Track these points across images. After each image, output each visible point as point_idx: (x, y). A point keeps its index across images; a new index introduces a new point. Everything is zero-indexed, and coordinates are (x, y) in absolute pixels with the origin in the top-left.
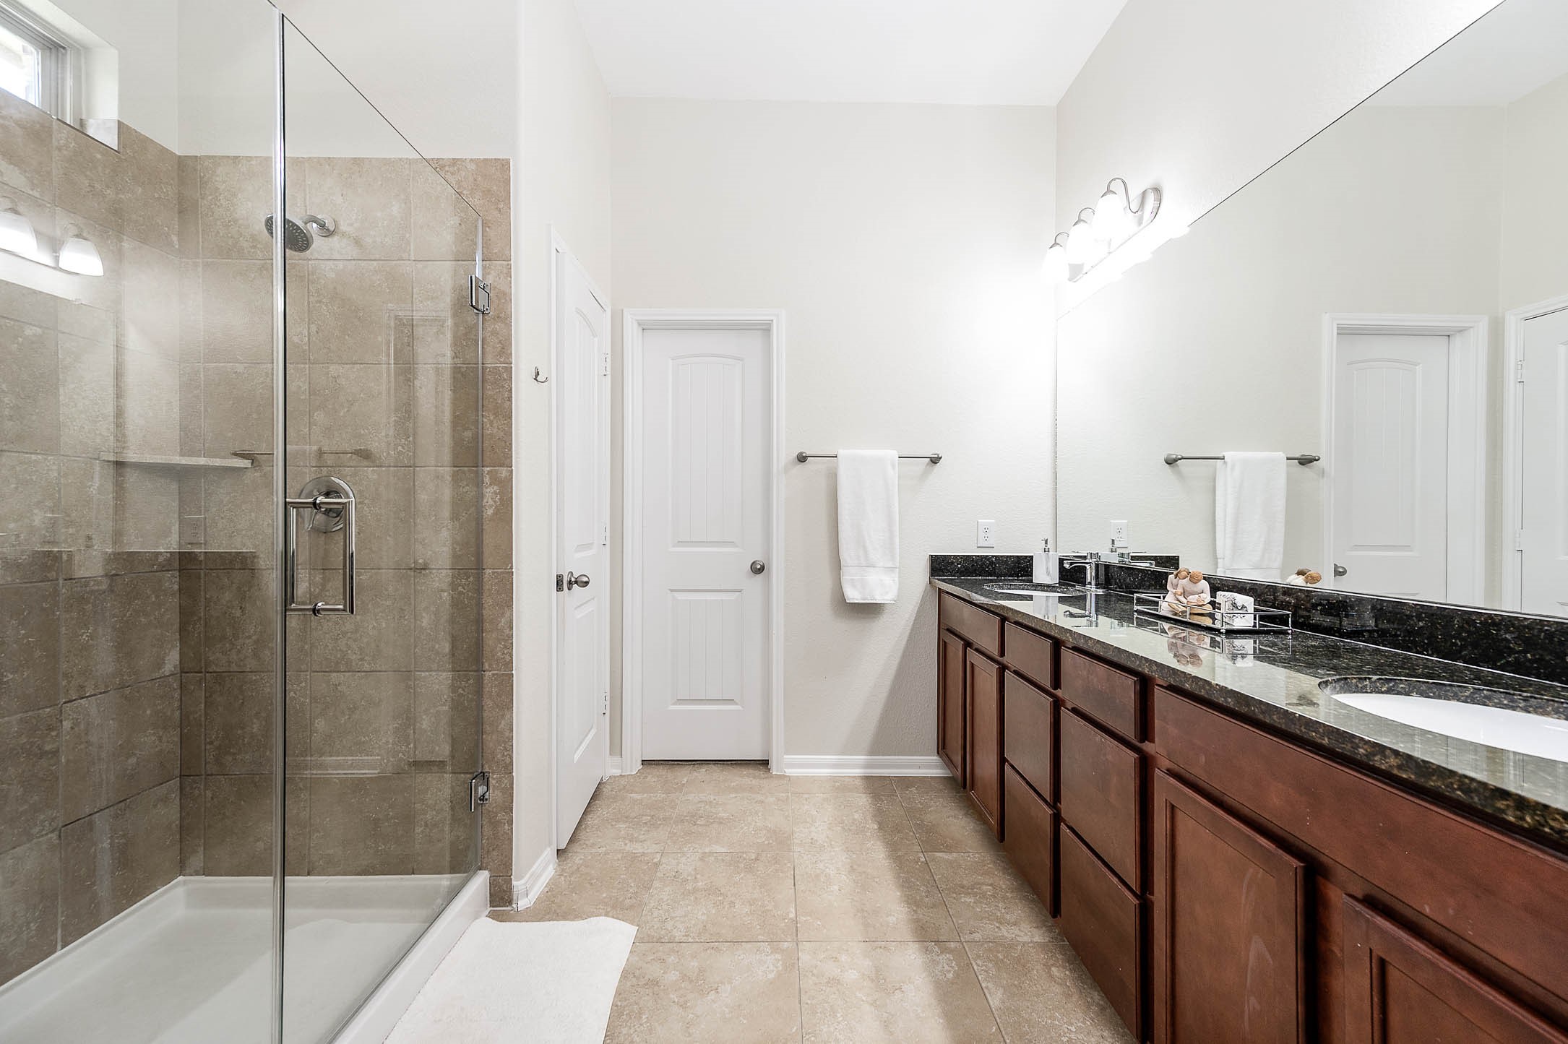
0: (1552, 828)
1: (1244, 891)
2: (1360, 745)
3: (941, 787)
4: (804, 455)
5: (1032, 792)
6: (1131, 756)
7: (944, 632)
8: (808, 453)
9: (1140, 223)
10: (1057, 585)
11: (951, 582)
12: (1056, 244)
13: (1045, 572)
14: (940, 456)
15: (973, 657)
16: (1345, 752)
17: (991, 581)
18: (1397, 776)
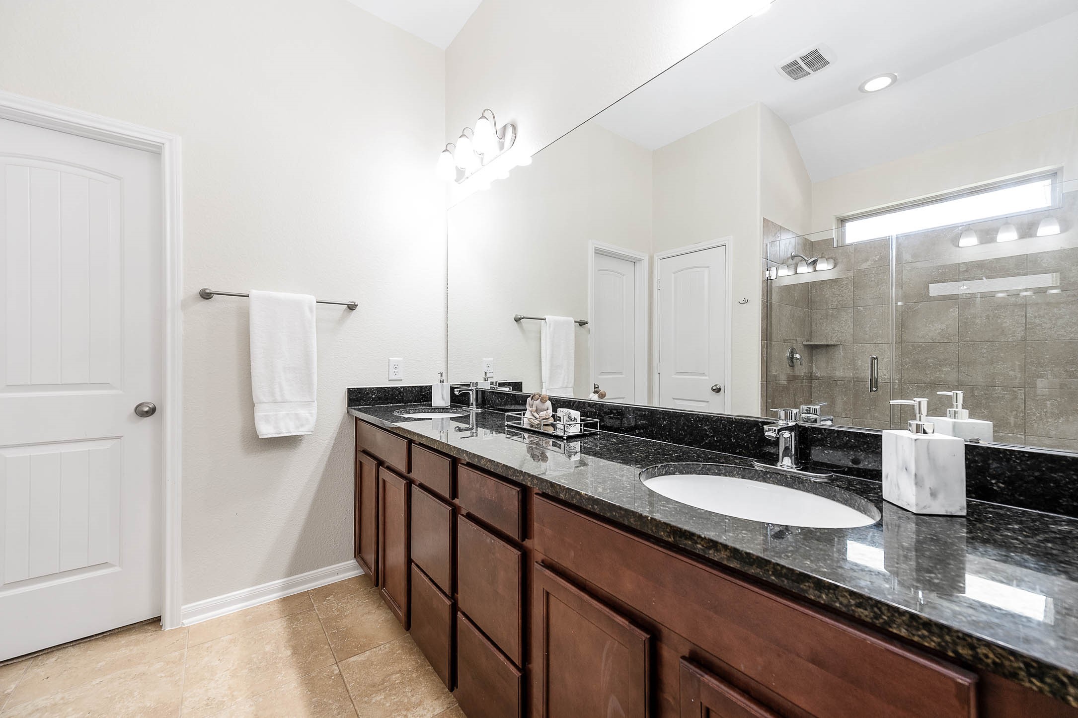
0: (841, 603)
1: (604, 659)
2: (698, 541)
3: (358, 586)
4: (208, 291)
5: (434, 587)
6: (515, 554)
7: (360, 455)
8: (213, 289)
9: (502, 147)
10: (449, 407)
11: (365, 411)
12: (446, 150)
13: (441, 398)
14: (356, 304)
15: (385, 474)
16: (687, 548)
17: (400, 407)
18: (727, 566)
